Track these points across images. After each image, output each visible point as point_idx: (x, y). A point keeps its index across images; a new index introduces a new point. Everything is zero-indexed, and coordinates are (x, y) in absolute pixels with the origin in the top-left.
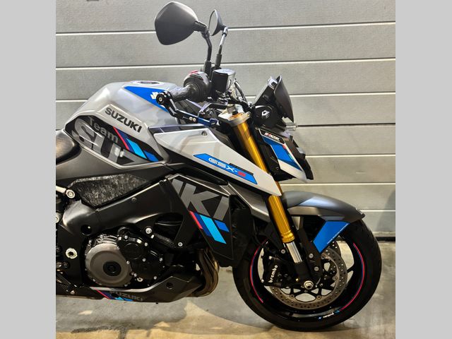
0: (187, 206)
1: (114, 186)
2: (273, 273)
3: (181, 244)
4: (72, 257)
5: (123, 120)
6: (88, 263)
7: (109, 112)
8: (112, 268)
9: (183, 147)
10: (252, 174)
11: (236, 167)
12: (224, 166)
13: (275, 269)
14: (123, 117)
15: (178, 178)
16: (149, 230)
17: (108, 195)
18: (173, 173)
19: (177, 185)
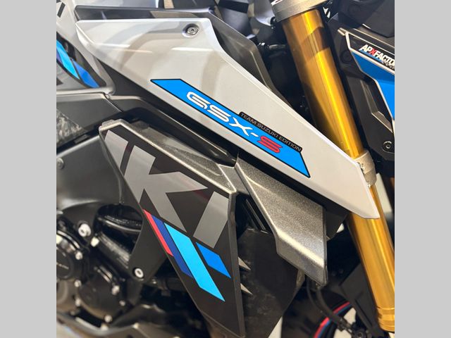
0: (138, 199)
3: (140, 274)
9: (127, 55)
10: (299, 149)
11: (256, 124)
15: (117, 130)
16: (84, 229)
19: (116, 144)
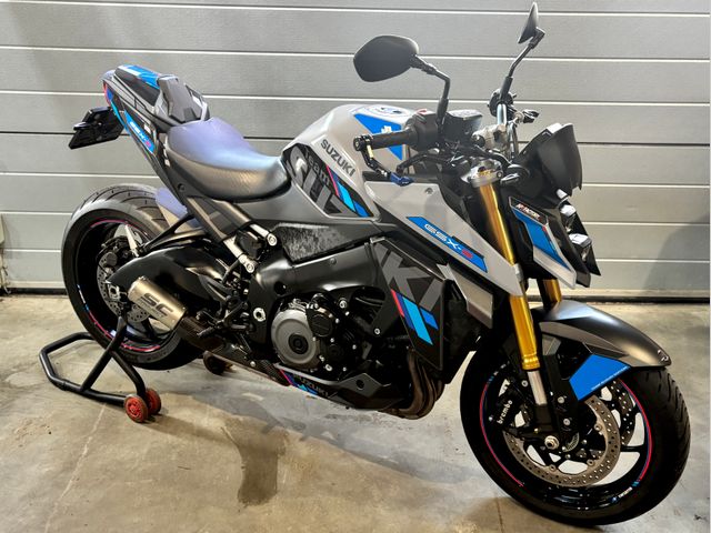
0: (389, 281)
1: (316, 239)
2: (505, 410)
3: (378, 332)
4: (260, 320)
5: (337, 158)
6: (273, 331)
7: (325, 144)
8: (298, 344)
10: (482, 257)
11: (461, 243)
12: (444, 238)
13: (508, 406)
14: (337, 154)
15: (383, 243)
16: (343, 304)
17: (308, 249)
18: (379, 236)
19: (380, 253)
